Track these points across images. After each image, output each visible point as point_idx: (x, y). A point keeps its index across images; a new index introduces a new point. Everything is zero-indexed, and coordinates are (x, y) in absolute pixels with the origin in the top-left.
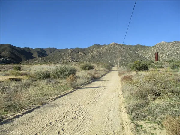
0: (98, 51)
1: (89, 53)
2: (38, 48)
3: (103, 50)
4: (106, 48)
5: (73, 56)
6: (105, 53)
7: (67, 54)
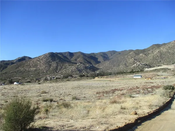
0: (158, 52)
1: (149, 54)
2: (100, 52)
3: (163, 49)
4: (166, 48)
5: (135, 58)
6: (166, 53)
7: (129, 57)
